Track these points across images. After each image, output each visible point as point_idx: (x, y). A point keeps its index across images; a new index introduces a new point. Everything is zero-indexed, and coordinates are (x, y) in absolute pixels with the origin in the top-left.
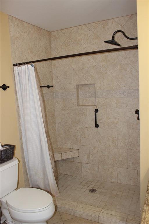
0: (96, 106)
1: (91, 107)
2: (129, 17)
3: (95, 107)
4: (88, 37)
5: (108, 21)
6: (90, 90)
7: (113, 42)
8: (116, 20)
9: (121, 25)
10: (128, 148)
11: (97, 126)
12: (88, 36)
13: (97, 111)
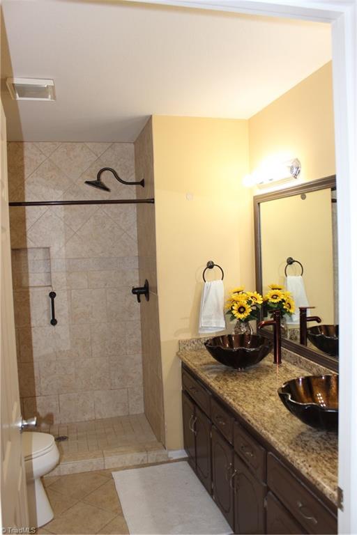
0: (51, 286)
1: (43, 289)
2: (110, 144)
3: (50, 288)
4: (38, 165)
5: (74, 144)
6: (36, 258)
7: (98, 184)
8: (89, 145)
9: (97, 156)
10: (109, 354)
11: (54, 322)
12: (37, 163)
13: (53, 295)
